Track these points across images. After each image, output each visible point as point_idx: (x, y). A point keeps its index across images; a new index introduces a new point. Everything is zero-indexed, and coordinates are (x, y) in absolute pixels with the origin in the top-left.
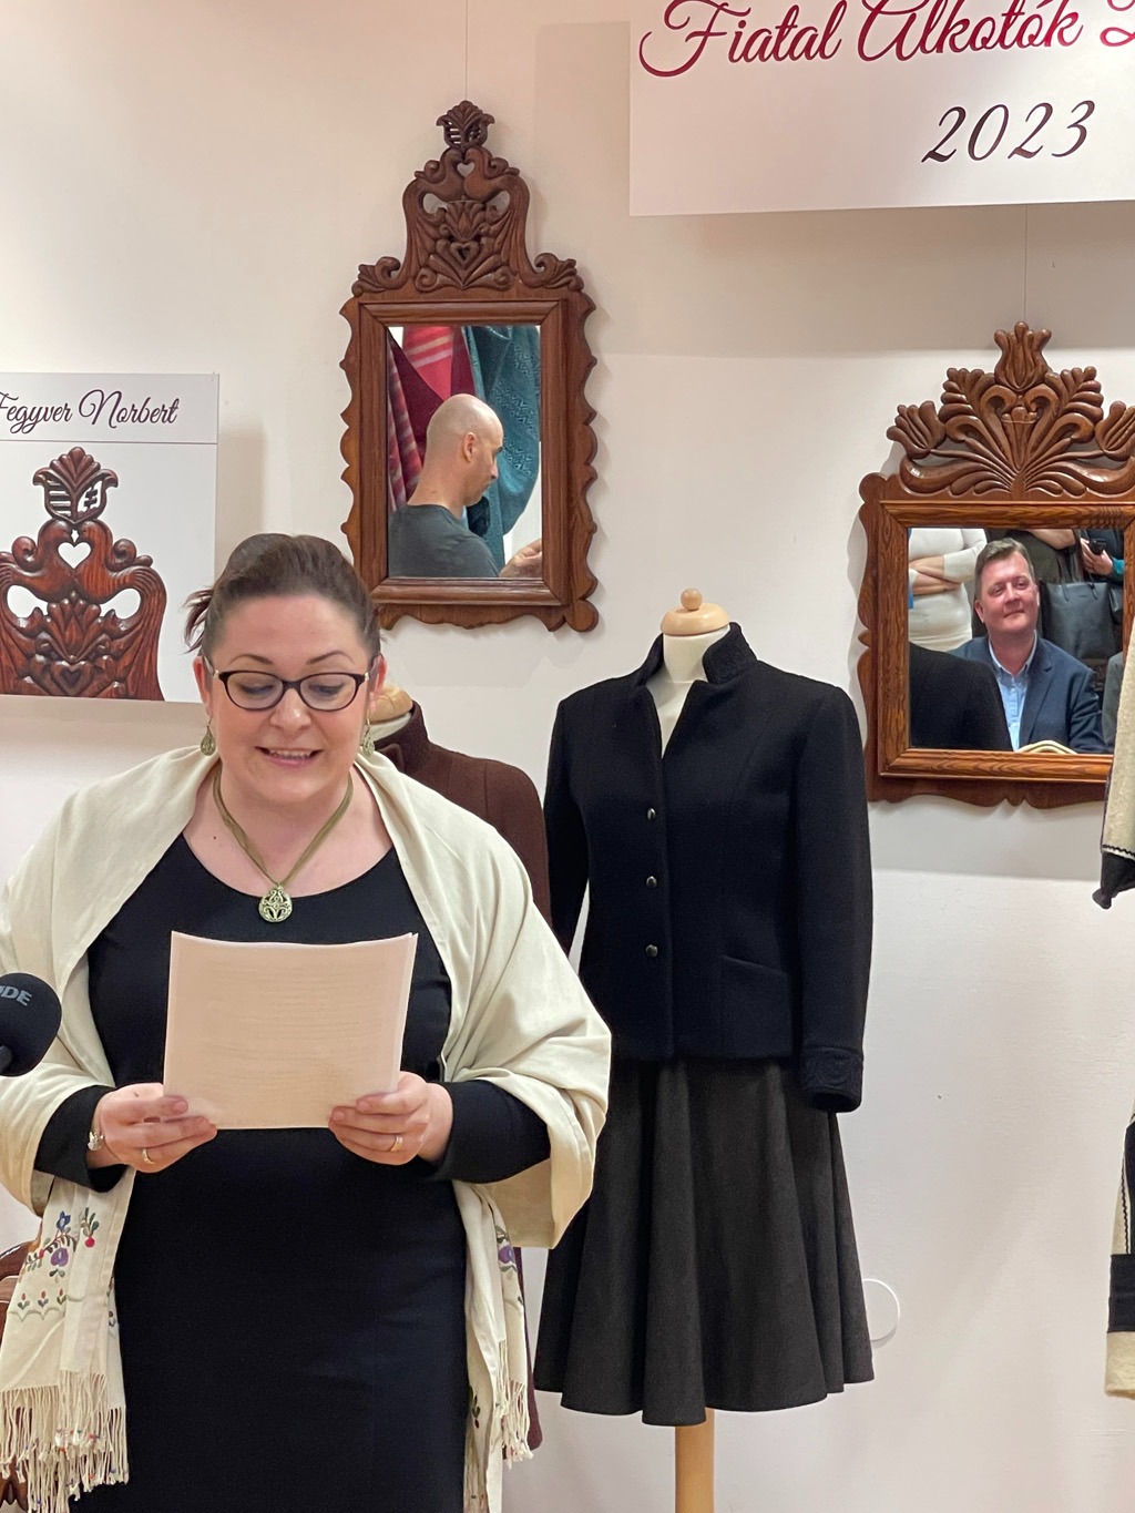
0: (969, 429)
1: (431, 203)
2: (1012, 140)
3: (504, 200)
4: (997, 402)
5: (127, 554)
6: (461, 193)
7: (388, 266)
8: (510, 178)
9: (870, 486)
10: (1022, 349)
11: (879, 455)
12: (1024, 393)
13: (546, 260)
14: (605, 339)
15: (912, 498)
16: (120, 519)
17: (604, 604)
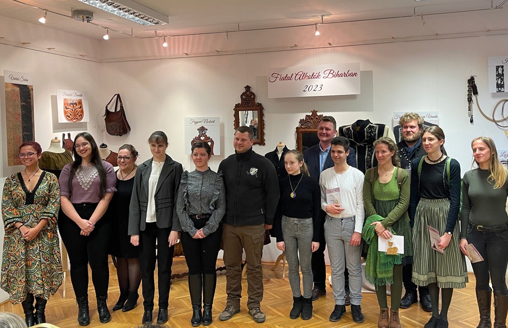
0: (308, 122)
1: (244, 97)
2: (313, 89)
3: (253, 97)
4: (312, 118)
5: (209, 138)
6: (247, 96)
7: (239, 104)
8: (254, 94)
9: (297, 128)
10: (314, 113)
11: (298, 125)
12: (315, 117)
13: (258, 103)
14: (265, 112)
15: (303, 129)
16: (208, 134)
17: (265, 142)
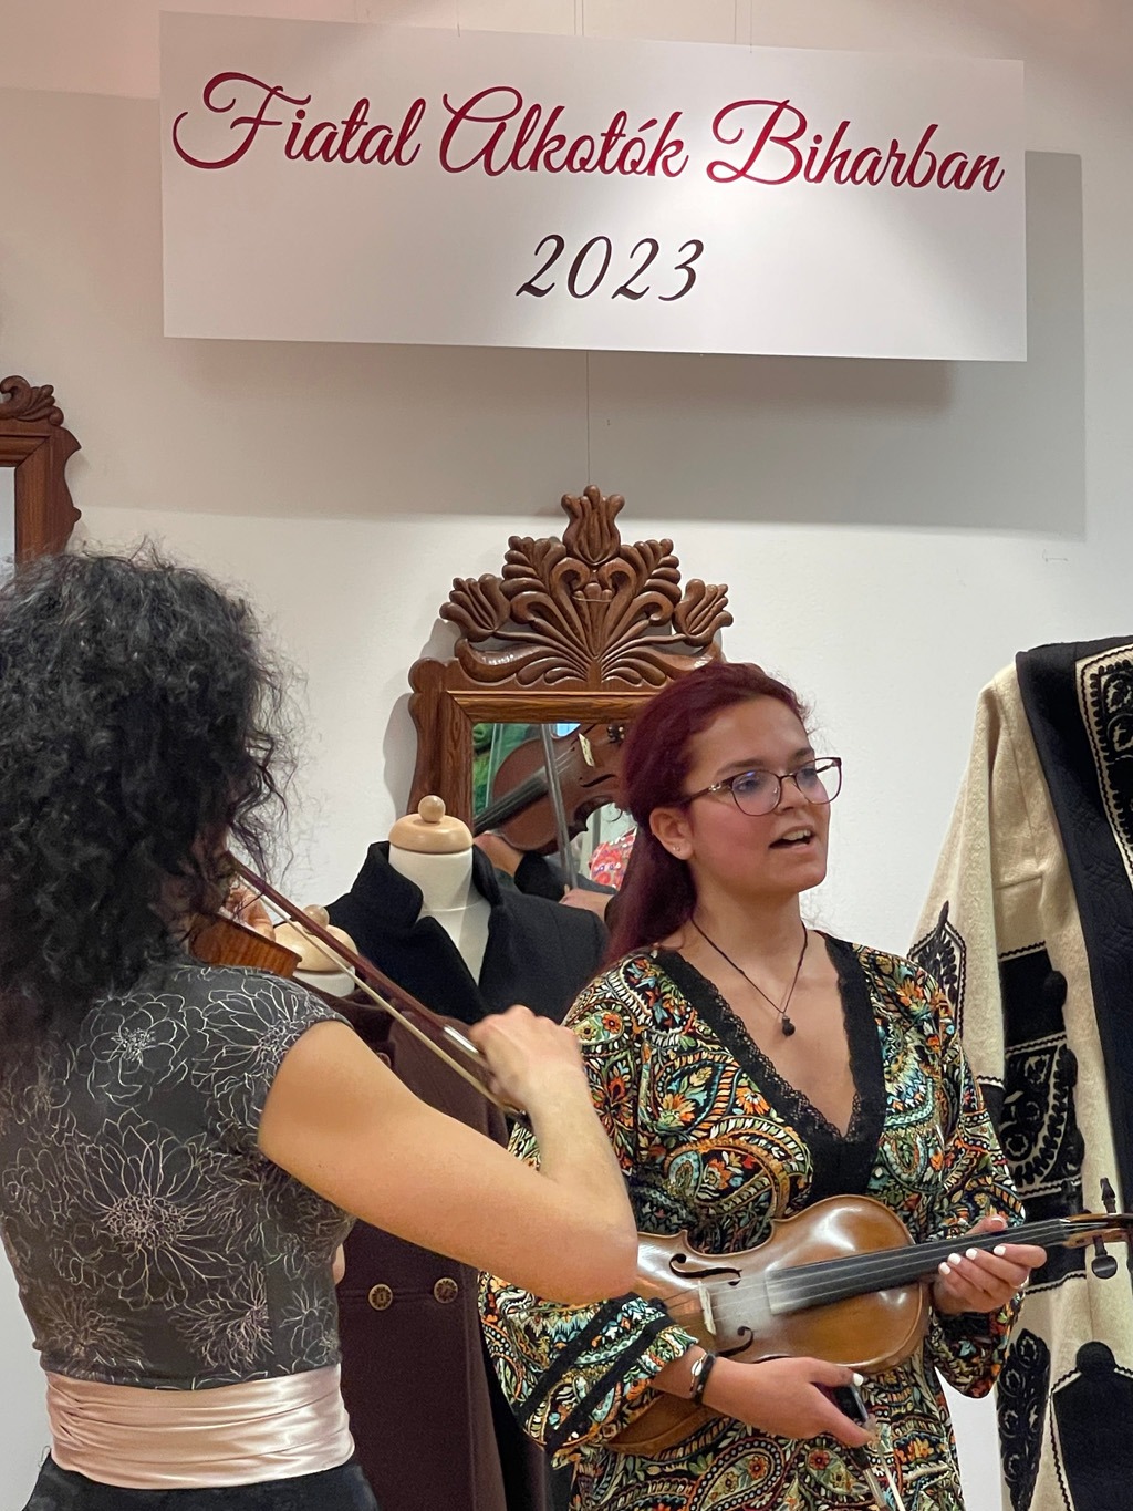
0: (537, 607)
2: (614, 280)
4: (571, 577)
10: (594, 518)
12: (598, 567)
13: (14, 385)
15: (479, 688)
